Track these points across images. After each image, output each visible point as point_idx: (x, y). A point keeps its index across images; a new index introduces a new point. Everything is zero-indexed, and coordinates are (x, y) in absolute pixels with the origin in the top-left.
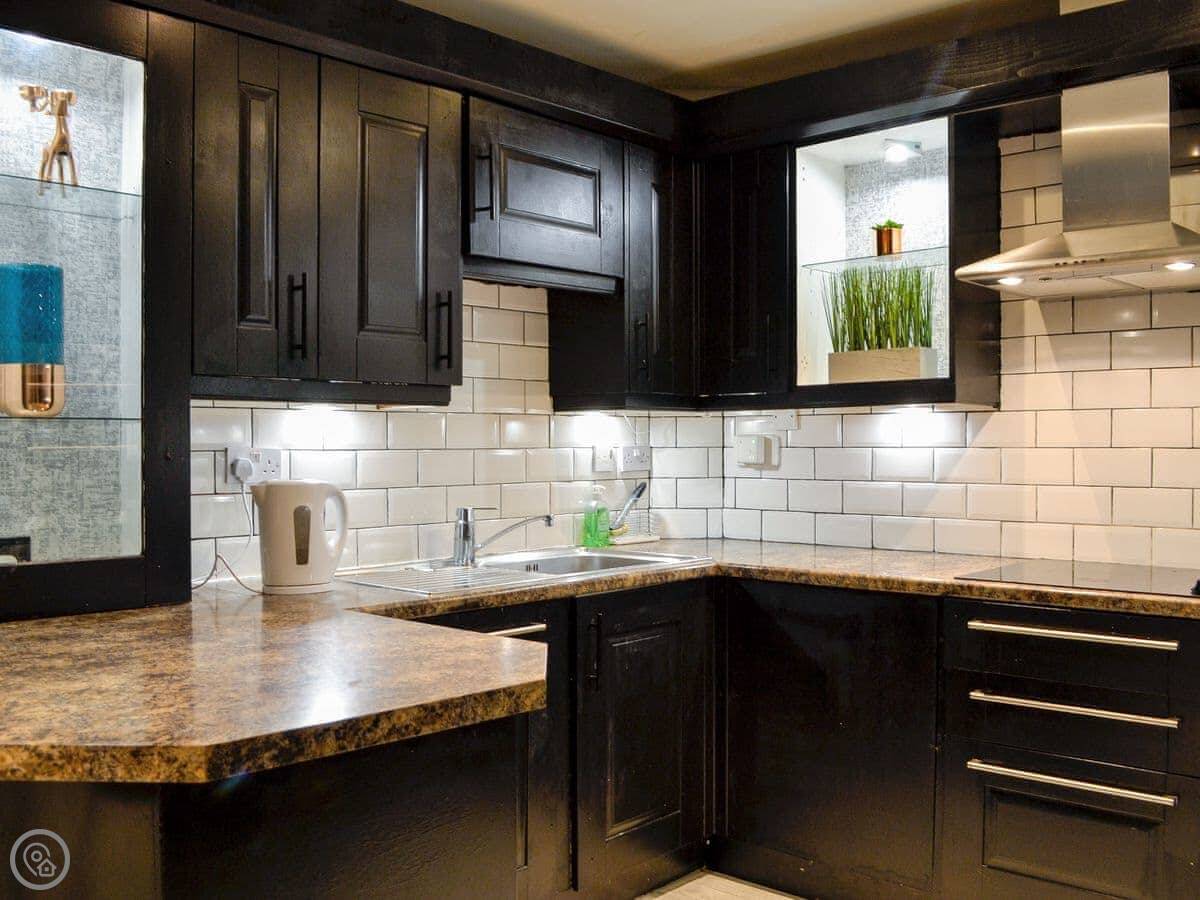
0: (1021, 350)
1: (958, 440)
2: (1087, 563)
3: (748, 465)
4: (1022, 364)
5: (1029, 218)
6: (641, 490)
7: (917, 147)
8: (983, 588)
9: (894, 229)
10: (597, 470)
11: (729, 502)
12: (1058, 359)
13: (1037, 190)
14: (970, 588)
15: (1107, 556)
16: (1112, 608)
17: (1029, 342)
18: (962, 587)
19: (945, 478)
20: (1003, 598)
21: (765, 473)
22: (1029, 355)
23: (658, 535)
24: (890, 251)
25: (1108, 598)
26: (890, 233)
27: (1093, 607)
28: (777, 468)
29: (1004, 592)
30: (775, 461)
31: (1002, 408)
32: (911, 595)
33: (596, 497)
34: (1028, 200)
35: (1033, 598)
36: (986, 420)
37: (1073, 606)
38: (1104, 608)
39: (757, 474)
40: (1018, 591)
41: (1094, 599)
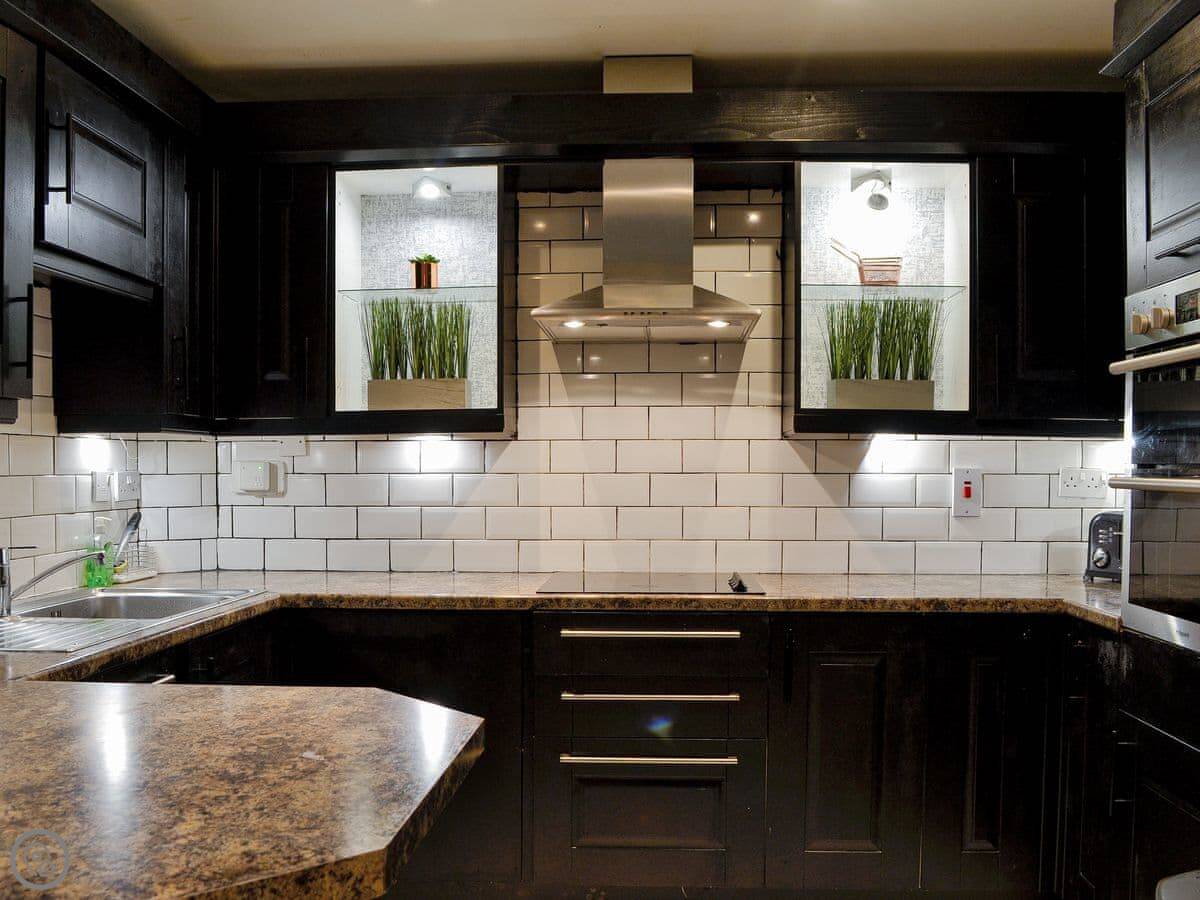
0: (537, 384)
1: (478, 467)
2: (597, 573)
3: (249, 492)
4: (536, 398)
5: (544, 268)
6: (135, 521)
7: (449, 188)
8: (569, 600)
9: (432, 264)
10: (97, 499)
11: (225, 530)
12: (570, 395)
13: (552, 242)
14: (558, 600)
15: (612, 566)
16: (684, 608)
17: (543, 378)
18: (550, 600)
19: (465, 502)
20: (589, 607)
21: (268, 501)
22: (543, 390)
23: (154, 569)
24: (429, 286)
25: (681, 599)
26: (429, 266)
27: (668, 609)
28: (283, 494)
29: (590, 601)
30: (281, 488)
31: (519, 438)
32: (501, 611)
33: (100, 531)
34: (544, 252)
35: (617, 605)
36: (502, 450)
37: (651, 608)
38: (678, 608)
39: (259, 501)
40: (603, 599)
41: (669, 602)
